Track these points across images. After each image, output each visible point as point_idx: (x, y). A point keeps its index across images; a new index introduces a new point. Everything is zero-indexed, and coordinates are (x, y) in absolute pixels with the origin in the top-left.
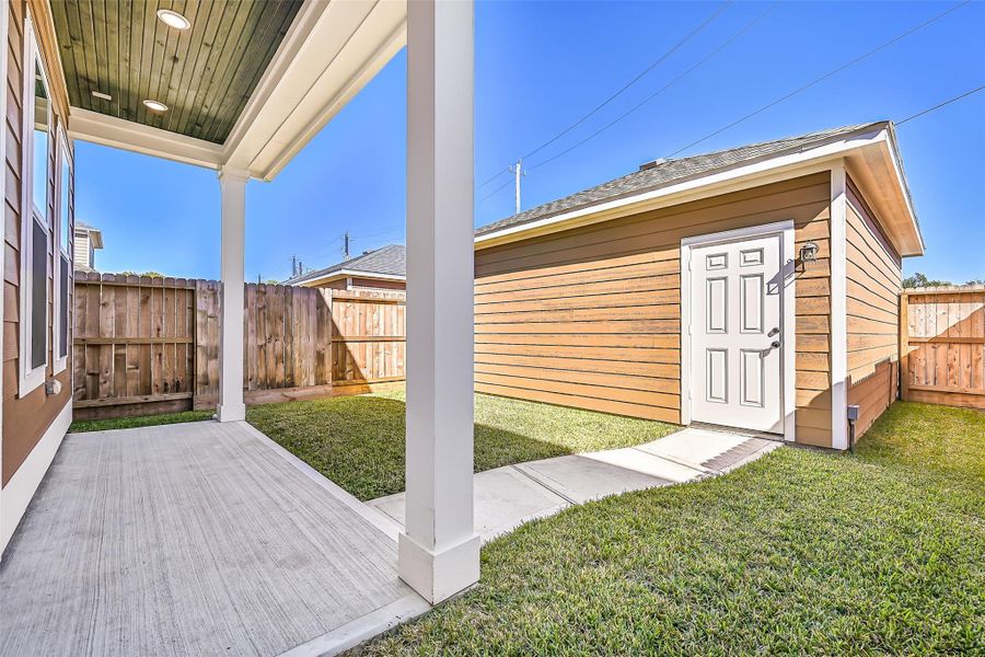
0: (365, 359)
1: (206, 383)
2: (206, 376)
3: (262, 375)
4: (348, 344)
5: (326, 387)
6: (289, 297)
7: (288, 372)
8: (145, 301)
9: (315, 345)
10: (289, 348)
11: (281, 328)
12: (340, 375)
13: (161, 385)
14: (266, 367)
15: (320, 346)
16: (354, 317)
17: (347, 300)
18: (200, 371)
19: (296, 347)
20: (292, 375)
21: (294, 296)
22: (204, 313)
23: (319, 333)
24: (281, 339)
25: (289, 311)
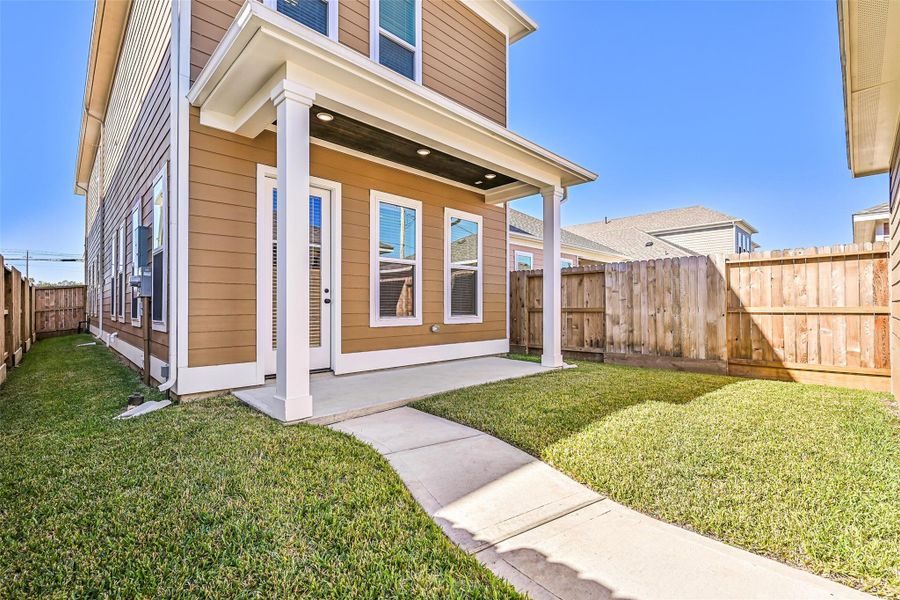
0: (782, 336)
1: (612, 344)
2: (612, 338)
3: (652, 341)
4: (754, 317)
5: (720, 364)
6: (676, 269)
7: (676, 342)
8: (581, 283)
9: (706, 317)
10: (676, 319)
11: (669, 300)
12: (743, 352)
13: (589, 342)
14: (656, 336)
15: (711, 318)
16: (762, 285)
17: (752, 264)
18: (608, 334)
19: (683, 317)
20: (680, 345)
21: (682, 267)
22: (610, 288)
23: (711, 302)
24: (669, 309)
25: (677, 283)
